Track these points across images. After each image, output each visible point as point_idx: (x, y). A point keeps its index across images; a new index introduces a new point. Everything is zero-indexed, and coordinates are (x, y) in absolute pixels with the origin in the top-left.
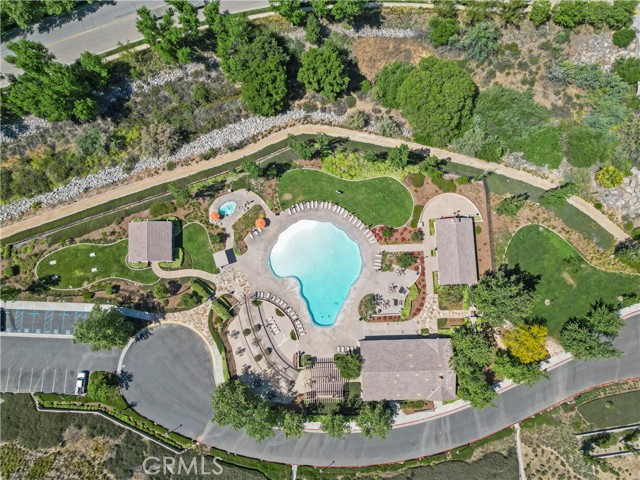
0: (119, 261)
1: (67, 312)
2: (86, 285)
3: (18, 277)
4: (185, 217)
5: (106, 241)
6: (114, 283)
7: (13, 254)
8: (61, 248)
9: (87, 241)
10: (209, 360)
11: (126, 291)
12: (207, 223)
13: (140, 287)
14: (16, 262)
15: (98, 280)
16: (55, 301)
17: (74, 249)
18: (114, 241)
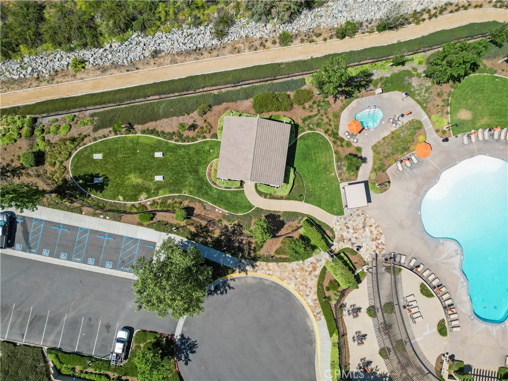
0: (197, 172)
1: (110, 235)
2: (143, 199)
3: (41, 169)
4: (304, 120)
5: (181, 137)
6: (186, 203)
7: (37, 133)
8: (112, 136)
9: (153, 132)
10: (311, 342)
11: (203, 218)
12: (335, 135)
13: (224, 216)
14: (42, 146)
15: (162, 194)
16: (95, 215)
17: (132, 141)
18: (194, 139)
